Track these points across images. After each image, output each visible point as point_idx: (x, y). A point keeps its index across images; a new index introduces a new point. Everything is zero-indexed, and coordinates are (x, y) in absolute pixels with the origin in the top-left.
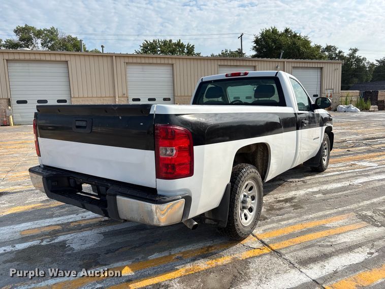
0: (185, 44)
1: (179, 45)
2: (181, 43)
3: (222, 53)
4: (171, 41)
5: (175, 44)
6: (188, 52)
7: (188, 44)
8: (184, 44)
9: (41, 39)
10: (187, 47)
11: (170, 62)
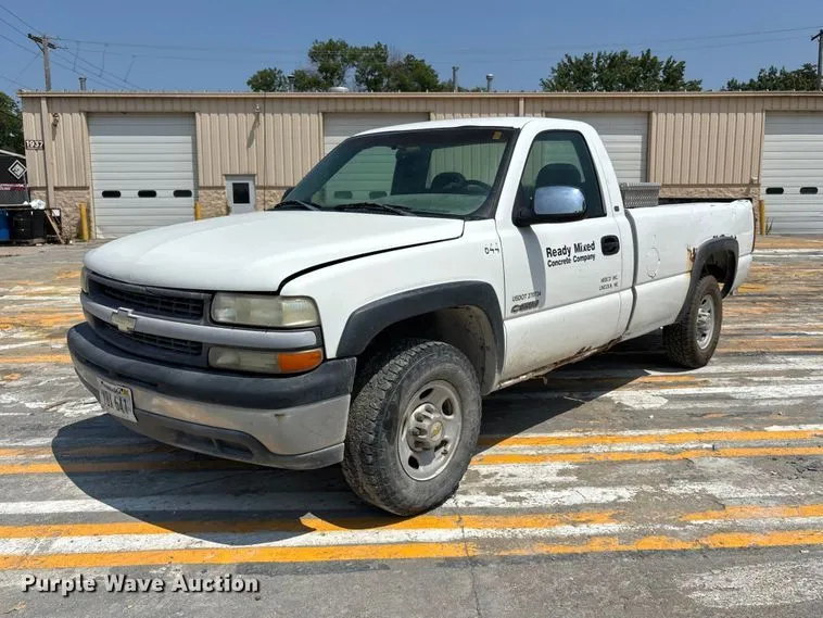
0: (662, 58)
1: (648, 63)
2: (651, 58)
3: (760, 79)
4: (624, 54)
5: (634, 62)
6: (666, 81)
7: (668, 62)
8: (659, 60)
9: (355, 68)
10: (665, 68)
11: (644, 107)
